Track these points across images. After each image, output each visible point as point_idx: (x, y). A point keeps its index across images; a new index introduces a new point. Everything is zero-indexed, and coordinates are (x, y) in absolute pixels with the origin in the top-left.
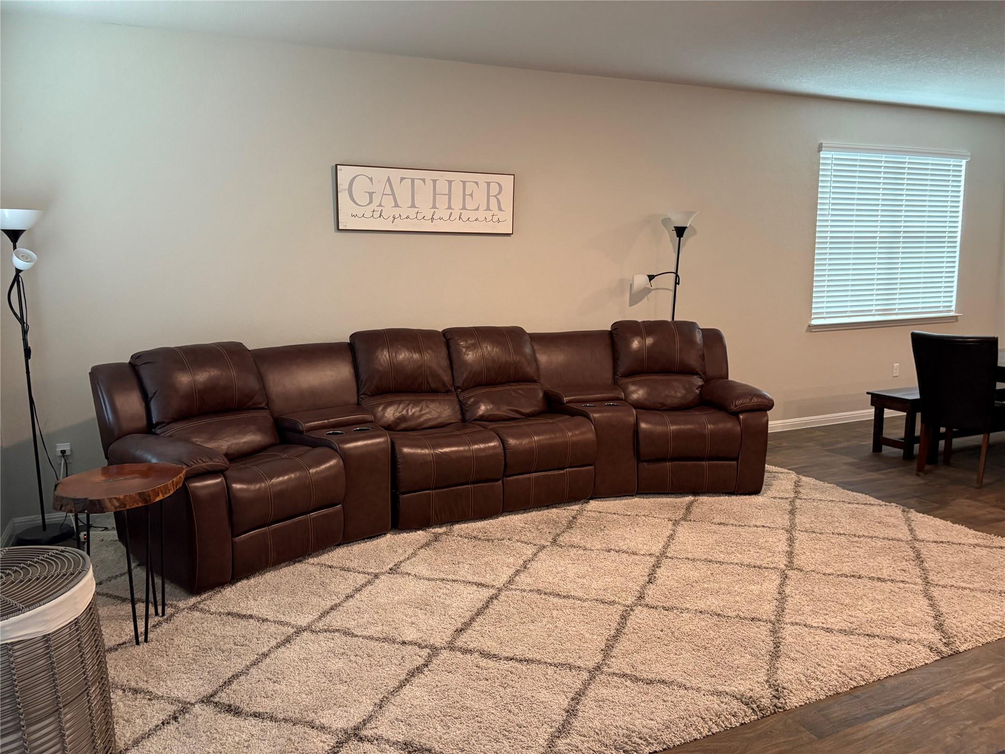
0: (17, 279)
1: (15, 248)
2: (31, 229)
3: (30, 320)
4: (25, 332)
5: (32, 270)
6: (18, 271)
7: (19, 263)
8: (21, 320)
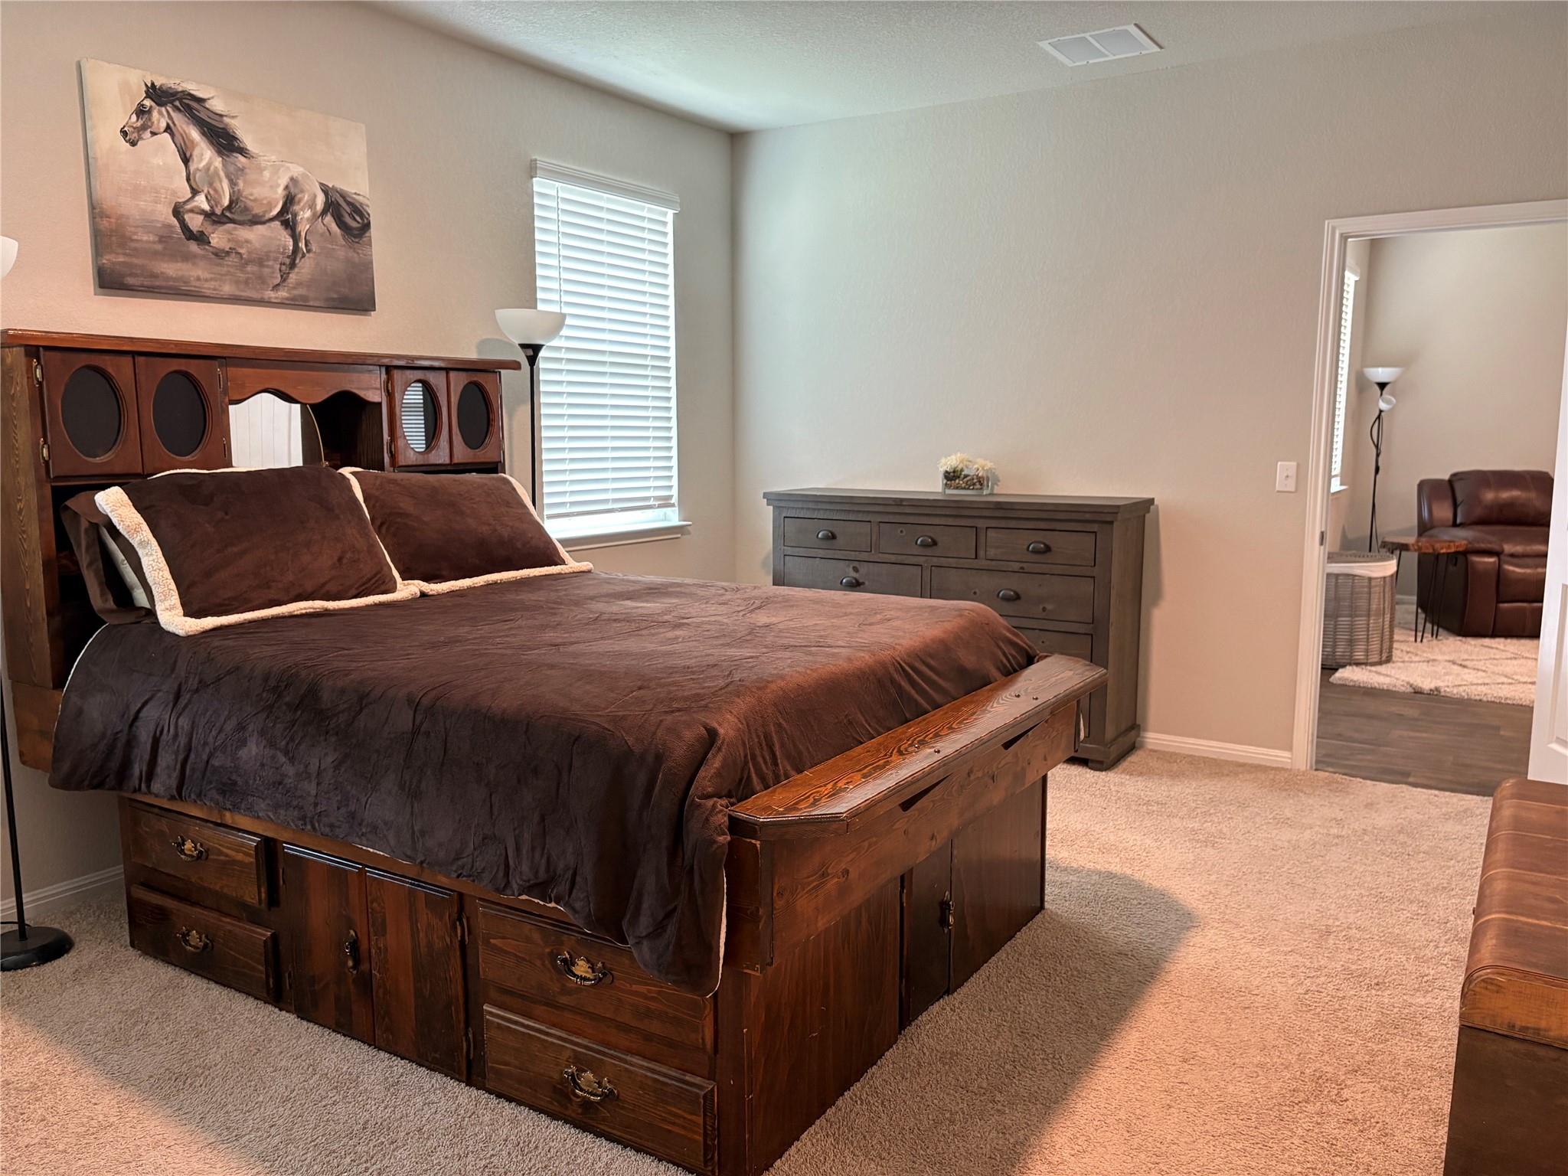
0: (1379, 417)
1: (1381, 394)
2: (1395, 382)
3: (1383, 448)
4: (1378, 455)
5: (1391, 410)
6: (1381, 411)
7: (1383, 406)
8: (1377, 447)
